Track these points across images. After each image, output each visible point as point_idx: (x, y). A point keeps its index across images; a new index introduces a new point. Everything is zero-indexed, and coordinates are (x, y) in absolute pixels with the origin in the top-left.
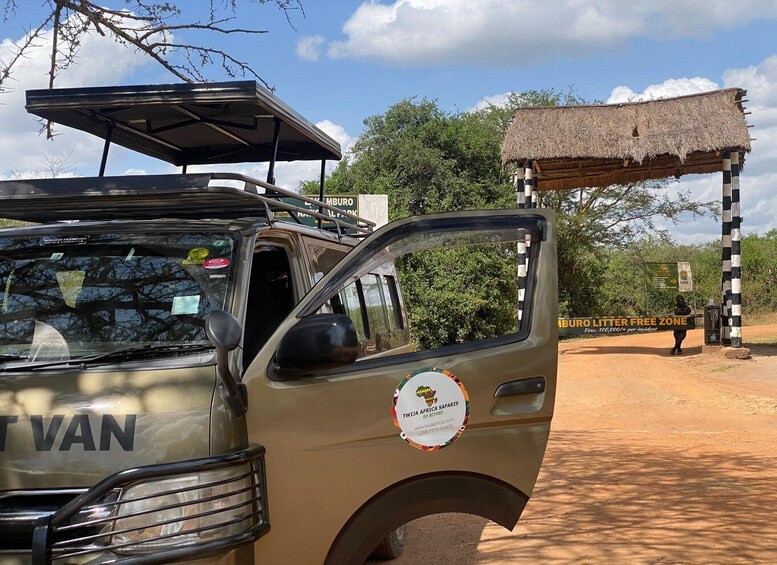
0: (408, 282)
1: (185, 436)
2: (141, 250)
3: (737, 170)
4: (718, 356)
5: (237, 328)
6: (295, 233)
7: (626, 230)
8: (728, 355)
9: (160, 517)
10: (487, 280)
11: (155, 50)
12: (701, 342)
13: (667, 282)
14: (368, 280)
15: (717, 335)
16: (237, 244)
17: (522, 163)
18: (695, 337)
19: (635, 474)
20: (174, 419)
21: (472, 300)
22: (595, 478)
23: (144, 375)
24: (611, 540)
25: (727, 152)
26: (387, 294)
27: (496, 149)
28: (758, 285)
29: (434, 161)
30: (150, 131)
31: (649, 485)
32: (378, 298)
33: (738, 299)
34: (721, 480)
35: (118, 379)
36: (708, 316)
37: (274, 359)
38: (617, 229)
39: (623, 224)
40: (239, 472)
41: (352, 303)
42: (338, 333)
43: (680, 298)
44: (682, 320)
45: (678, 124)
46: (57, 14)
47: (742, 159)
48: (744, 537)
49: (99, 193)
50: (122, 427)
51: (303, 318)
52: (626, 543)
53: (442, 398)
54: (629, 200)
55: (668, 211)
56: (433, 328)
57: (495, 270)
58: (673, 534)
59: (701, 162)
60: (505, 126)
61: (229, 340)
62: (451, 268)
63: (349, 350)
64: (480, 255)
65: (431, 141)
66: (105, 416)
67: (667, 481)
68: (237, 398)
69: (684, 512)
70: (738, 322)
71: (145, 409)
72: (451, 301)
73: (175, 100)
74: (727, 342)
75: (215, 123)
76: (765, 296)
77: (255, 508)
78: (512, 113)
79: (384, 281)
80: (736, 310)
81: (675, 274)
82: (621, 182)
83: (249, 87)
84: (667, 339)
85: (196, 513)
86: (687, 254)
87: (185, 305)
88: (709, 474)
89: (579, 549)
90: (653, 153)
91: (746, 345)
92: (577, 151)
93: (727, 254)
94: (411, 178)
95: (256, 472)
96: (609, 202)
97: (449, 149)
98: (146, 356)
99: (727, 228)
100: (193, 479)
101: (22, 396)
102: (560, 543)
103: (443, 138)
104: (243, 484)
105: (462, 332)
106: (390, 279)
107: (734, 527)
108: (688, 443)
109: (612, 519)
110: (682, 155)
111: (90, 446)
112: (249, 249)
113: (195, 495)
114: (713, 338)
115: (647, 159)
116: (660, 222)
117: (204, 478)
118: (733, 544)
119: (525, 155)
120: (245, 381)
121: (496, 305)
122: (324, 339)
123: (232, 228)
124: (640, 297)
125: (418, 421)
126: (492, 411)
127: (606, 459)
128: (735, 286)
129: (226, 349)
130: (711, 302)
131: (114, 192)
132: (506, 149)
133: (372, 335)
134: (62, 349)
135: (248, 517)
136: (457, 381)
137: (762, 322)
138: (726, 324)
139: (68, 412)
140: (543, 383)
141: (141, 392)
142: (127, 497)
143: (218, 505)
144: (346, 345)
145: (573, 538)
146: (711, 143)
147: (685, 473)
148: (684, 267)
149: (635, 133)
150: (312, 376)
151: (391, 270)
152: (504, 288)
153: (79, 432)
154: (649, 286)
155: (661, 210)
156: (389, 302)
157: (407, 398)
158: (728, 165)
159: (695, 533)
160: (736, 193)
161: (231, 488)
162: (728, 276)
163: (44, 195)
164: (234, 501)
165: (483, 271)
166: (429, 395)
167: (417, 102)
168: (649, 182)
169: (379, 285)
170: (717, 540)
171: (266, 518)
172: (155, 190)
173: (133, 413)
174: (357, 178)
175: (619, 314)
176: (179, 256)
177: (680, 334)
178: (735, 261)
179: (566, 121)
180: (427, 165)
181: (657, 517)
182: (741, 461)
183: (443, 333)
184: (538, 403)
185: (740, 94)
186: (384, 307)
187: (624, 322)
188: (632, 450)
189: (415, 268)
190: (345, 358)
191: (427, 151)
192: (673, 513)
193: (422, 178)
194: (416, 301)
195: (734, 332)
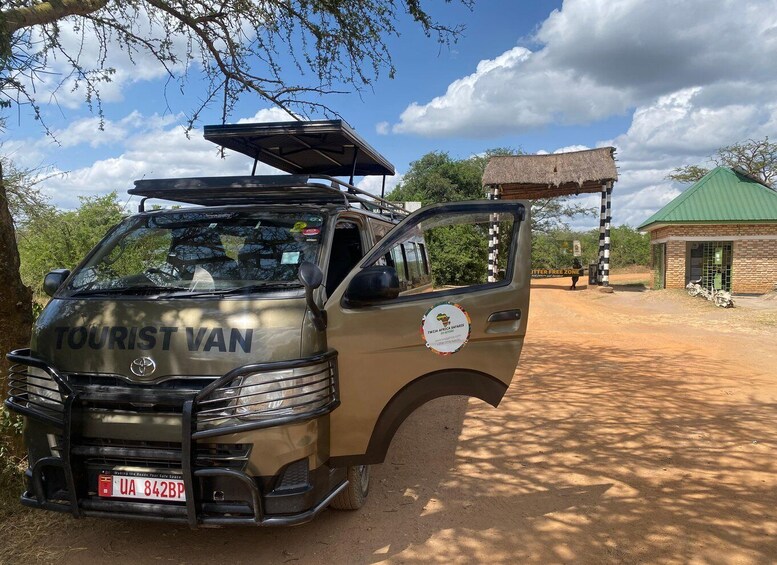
0: (431, 249)
1: (288, 342)
2: (265, 223)
3: (609, 191)
4: (595, 291)
5: (321, 274)
6: (364, 215)
7: (547, 223)
8: (601, 290)
9: (269, 397)
10: (472, 248)
11: (283, 104)
12: (587, 283)
13: (568, 251)
14: (409, 247)
15: (595, 280)
16: (325, 222)
17: (493, 186)
18: (583, 280)
19: (555, 358)
20: (281, 331)
21: (464, 259)
22: (534, 359)
23: (261, 303)
24: (547, 399)
25: (604, 181)
26: (420, 255)
27: (479, 179)
28: (615, 254)
29: (446, 185)
30: (282, 155)
31: (565, 364)
32: (414, 257)
33: (608, 261)
34: (606, 363)
35: (245, 304)
36: (591, 269)
37: (346, 294)
38: (542, 222)
39: (546, 220)
40: (320, 368)
41: (398, 259)
42: (386, 278)
43: (576, 259)
44: (577, 272)
45: (579, 165)
46: (227, 82)
47: (612, 185)
48: (623, 399)
49: (240, 186)
50: (244, 336)
51: (365, 268)
52: (556, 401)
53: (453, 321)
54: (549, 207)
55: (569, 213)
56: (442, 272)
57: (477, 244)
58: (583, 396)
59: (591, 187)
60: (484, 167)
61: (314, 282)
62: (453, 242)
63: (395, 290)
64: (469, 235)
65: (445, 174)
66: (233, 329)
67: (575, 362)
68: (320, 319)
69: (587, 382)
70: (607, 273)
71: (261, 324)
72: (453, 259)
73: (292, 132)
74: (601, 284)
75: (320, 150)
76: (619, 259)
77: (331, 391)
78: (488, 160)
79: (418, 247)
80: (606, 267)
81: (571, 246)
82: (546, 197)
83: (337, 123)
84: (568, 281)
85: (291, 395)
86: (578, 236)
87: (290, 258)
88: (598, 359)
89: (528, 404)
90: (565, 181)
91: (611, 286)
92: (524, 179)
93: (602, 237)
94: (433, 194)
95: (332, 367)
96: (538, 208)
97: (454, 179)
98: (263, 290)
99: (603, 223)
100: (289, 373)
101: (182, 314)
102: (516, 400)
103: (451, 173)
104: (322, 376)
105: (458, 275)
106: (421, 245)
107: (618, 393)
108: (583, 339)
109: (546, 385)
110: (581, 182)
111: (222, 349)
112: (333, 224)
113: (291, 383)
114: (593, 281)
115: (561, 184)
116: (564, 218)
117: (298, 372)
118: (619, 404)
119: (495, 181)
120: (326, 308)
121: (476, 261)
122: (377, 281)
123: (323, 210)
124: (551, 258)
125: (438, 336)
126: (486, 331)
127: (538, 348)
128: (606, 254)
129: (312, 287)
130: (593, 262)
131: (249, 186)
132: (485, 179)
133: (410, 278)
134: (210, 284)
135: (326, 397)
136: (463, 311)
137: (617, 273)
138: (600, 274)
139: (211, 325)
140: (520, 313)
141: (258, 313)
142: (246, 383)
143: (306, 390)
144: (391, 286)
145: (525, 397)
146: (596, 176)
147: (584, 358)
148: (577, 243)
149: (555, 170)
150: (371, 305)
151: (423, 242)
152: (480, 252)
153: (216, 340)
154: (558, 253)
155: (566, 213)
156: (420, 259)
157: (431, 321)
158: (605, 188)
159: (595, 396)
160: (609, 203)
161: (315, 378)
162: (602, 248)
163: (205, 187)
164: (317, 387)
165: (470, 244)
166: (445, 320)
167: (438, 154)
168: (561, 198)
169: (415, 249)
170: (609, 401)
171: (338, 397)
172: (274, 185)
173: (250, 328)
174: (405, 193)
175: (541, 267)
176: (286, 227)
177: (575, 279)
178: (607, 240)
179: (518, 163)
180: (442, 187)
181: (572, 385)
182: (614, 352)
183: (448, 276)
184: (516, 326)
185: (613, 150)
186: (417, 262)
187: (546, 272)
188: (552, 343)
189: (434, 241)
190: (390, 294)
191: (442, 179)
192: (580, 383)
193: (439, 194)
194: (434, 259)
195: (605, 279)
